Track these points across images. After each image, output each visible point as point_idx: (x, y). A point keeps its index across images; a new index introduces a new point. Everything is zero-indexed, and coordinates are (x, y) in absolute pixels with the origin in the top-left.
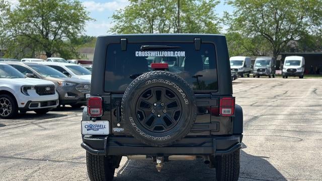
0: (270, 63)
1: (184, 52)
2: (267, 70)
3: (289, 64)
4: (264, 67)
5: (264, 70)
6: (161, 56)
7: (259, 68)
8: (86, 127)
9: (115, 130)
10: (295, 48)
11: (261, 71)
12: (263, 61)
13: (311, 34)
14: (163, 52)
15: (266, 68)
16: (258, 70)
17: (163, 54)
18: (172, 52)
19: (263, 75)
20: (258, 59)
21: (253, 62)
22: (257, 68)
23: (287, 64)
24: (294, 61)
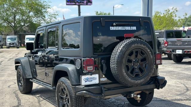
0: (16, 39)
1: (135, 27)
2: (15, 44)
3: (28, 40)
4: (13, 42)
5: (13, 44)
6: (124, 29)
7: (10, 42)
8: (85, 79)
9: (102, 79)
10: (26, 30)
11: (11, 44)
12: (12, 38)
13: (35, 22)
14: (125, 27)
15: (15, 43)
16: (10, 44)
17: (125, 28)
18: (129, 27)
19: (14, 47)
20: (8, 37)
21: (5, 39)
22: (9, 43)
23: (27, 40)
24: (31, 38)
